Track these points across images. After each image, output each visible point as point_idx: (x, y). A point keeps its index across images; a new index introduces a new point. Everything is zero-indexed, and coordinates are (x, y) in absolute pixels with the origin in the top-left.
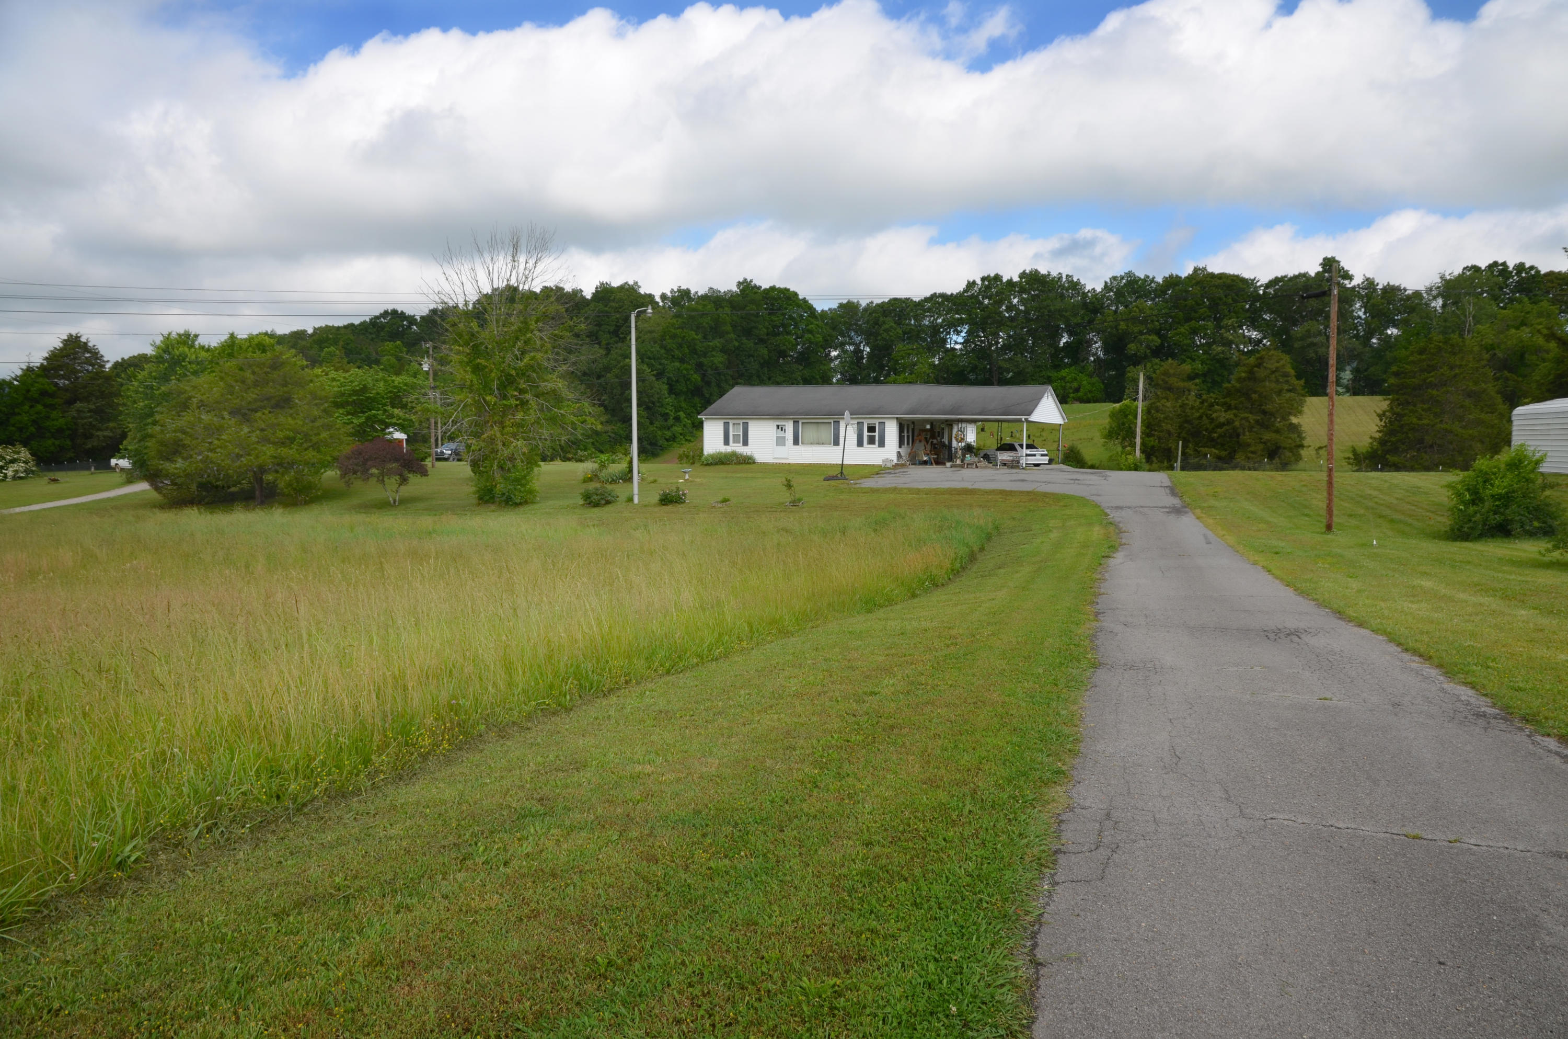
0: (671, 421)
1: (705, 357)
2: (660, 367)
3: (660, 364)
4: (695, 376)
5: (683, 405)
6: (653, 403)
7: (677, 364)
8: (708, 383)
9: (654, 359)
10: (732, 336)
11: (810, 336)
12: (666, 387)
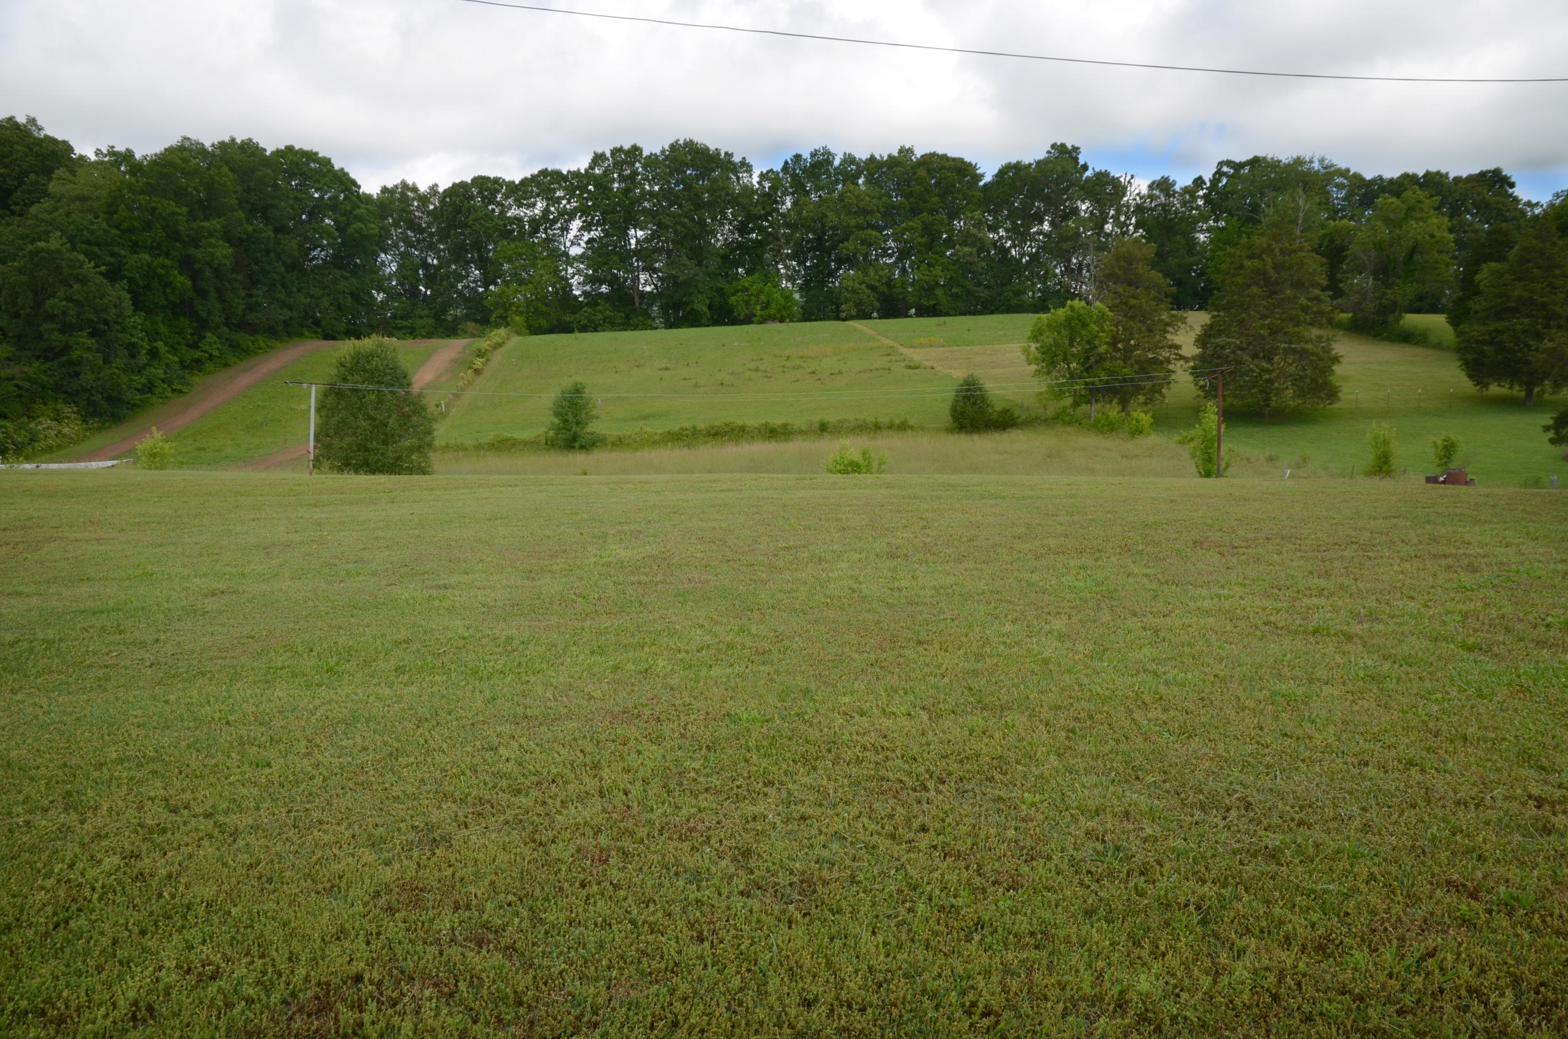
0: (143, 358)
1: (196, 246)
2: (112, 260)
3: (112, 255)
4: (181, 279)
5: (163, 329)
6: (106, 322)
7: (146, 256)
8: (202, 293)
9: (97, 245)
10: (240, 214)
11: (360, 225)
12: (128, 296)
